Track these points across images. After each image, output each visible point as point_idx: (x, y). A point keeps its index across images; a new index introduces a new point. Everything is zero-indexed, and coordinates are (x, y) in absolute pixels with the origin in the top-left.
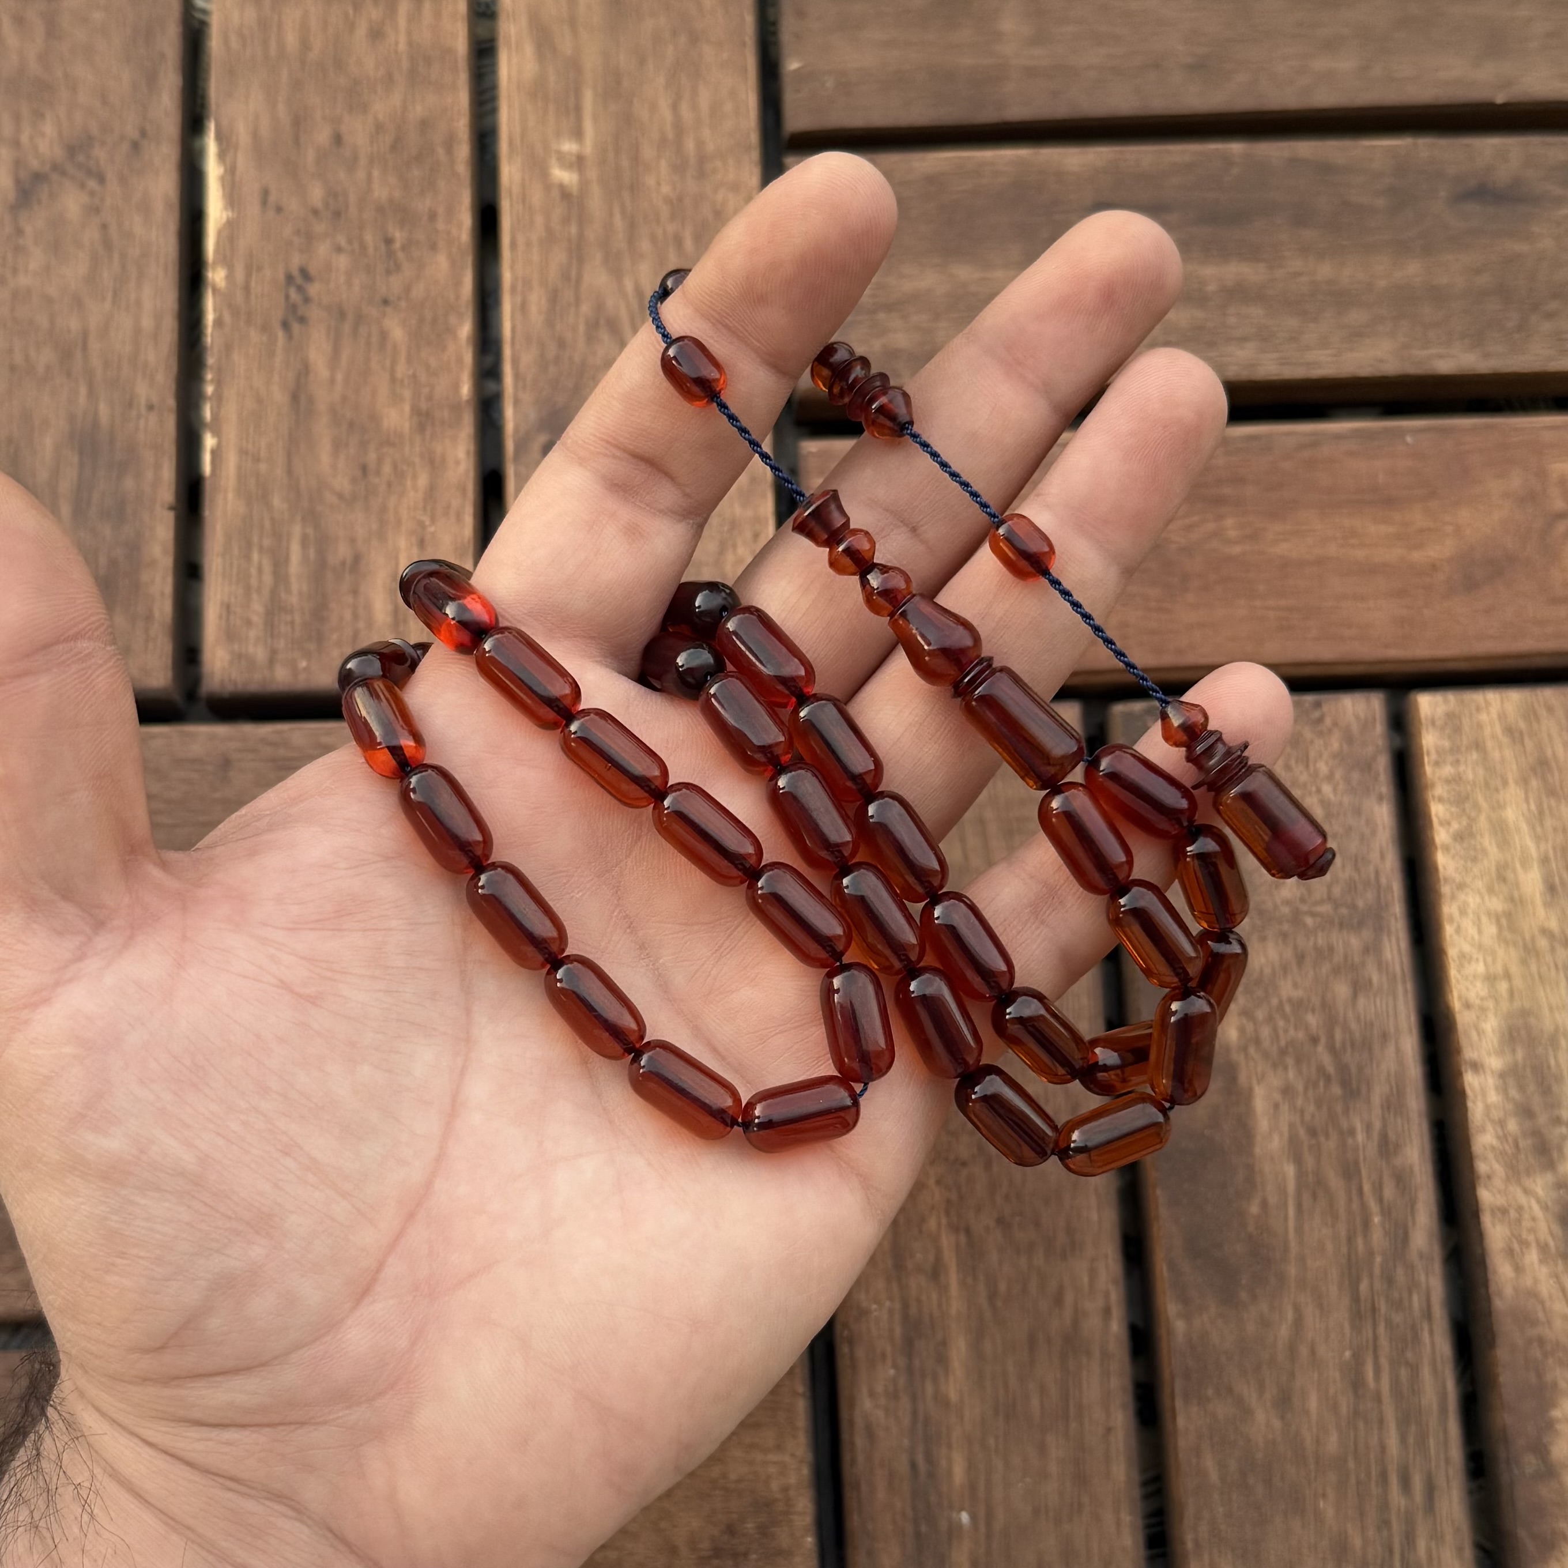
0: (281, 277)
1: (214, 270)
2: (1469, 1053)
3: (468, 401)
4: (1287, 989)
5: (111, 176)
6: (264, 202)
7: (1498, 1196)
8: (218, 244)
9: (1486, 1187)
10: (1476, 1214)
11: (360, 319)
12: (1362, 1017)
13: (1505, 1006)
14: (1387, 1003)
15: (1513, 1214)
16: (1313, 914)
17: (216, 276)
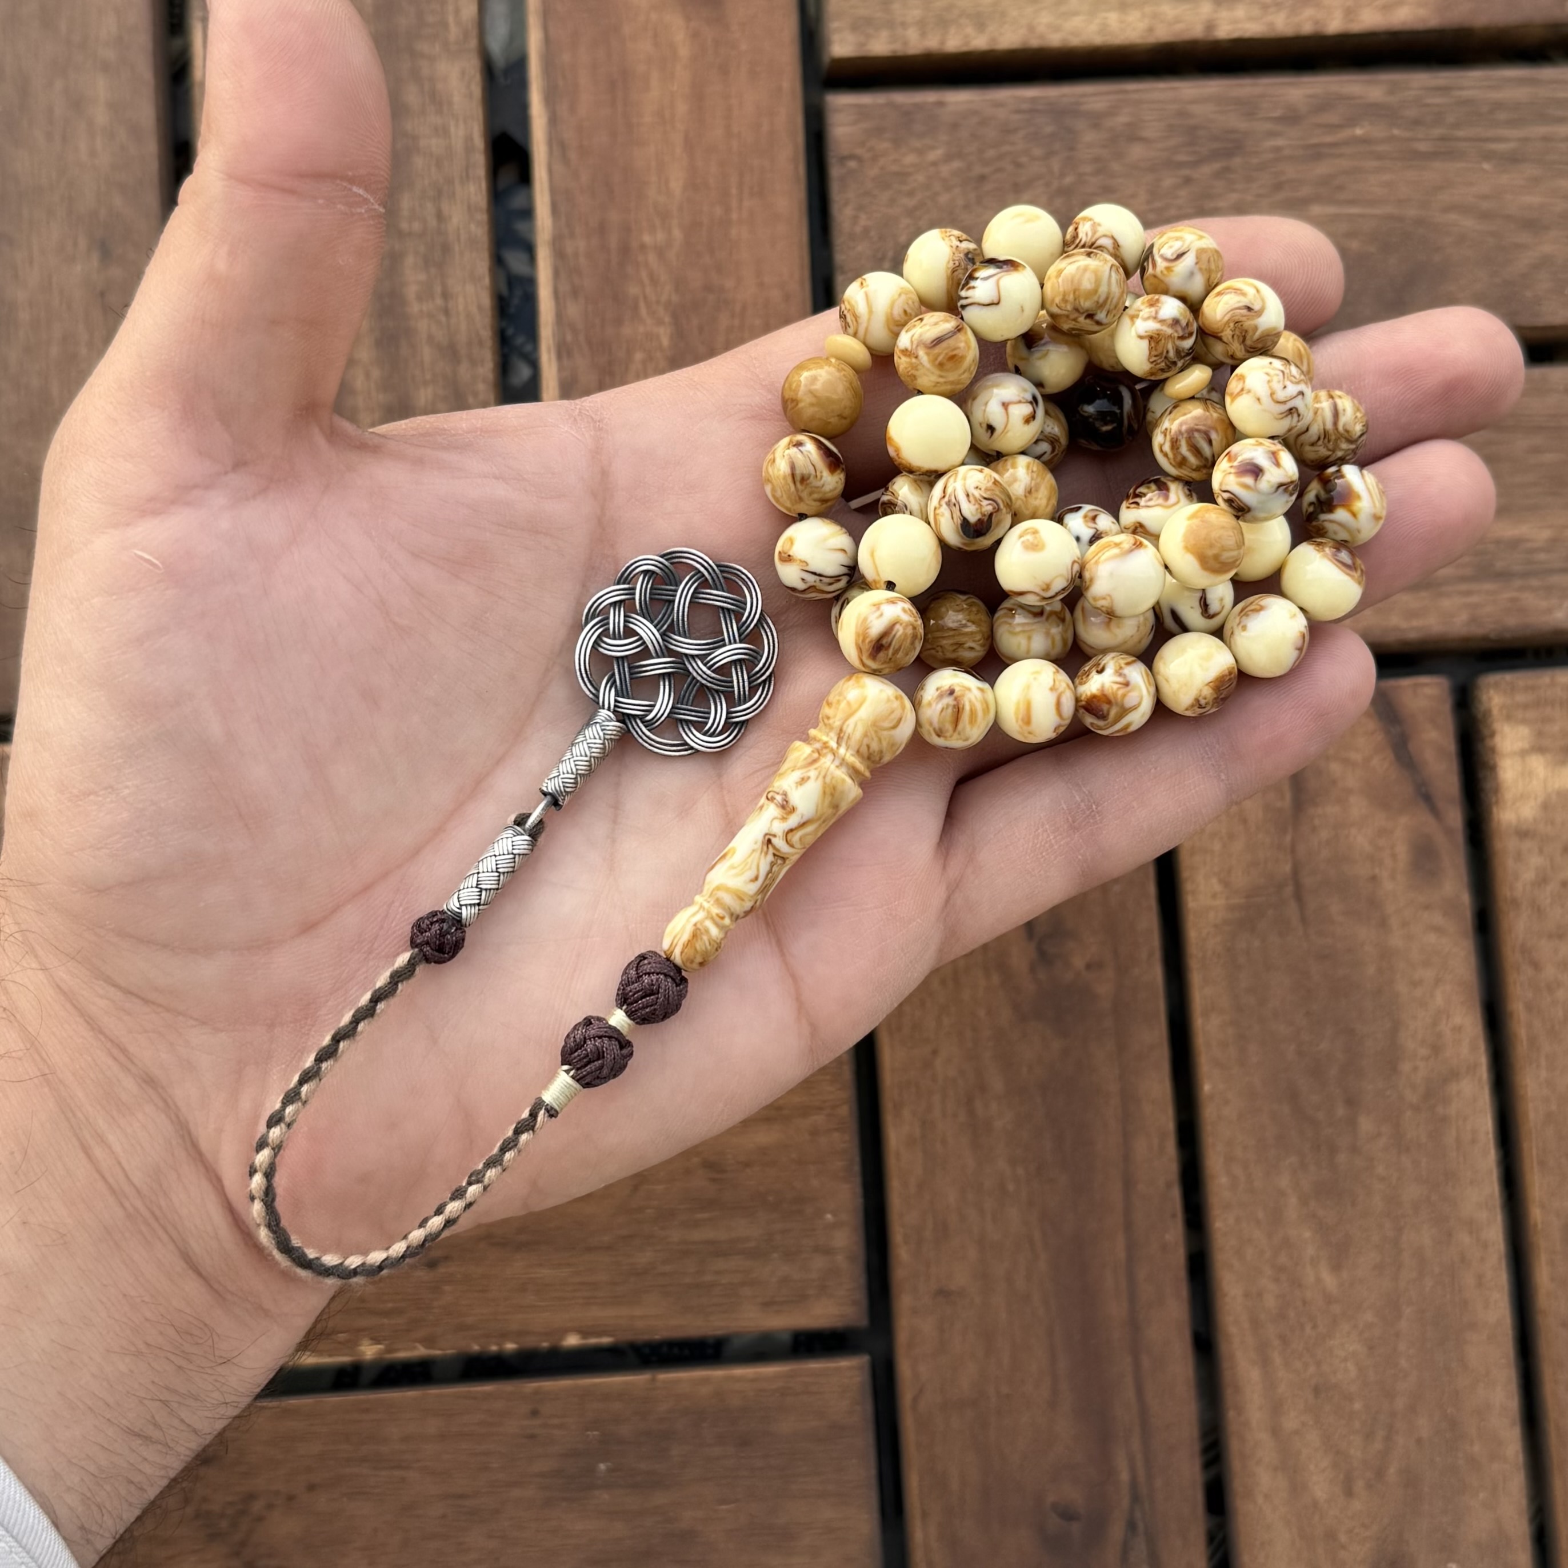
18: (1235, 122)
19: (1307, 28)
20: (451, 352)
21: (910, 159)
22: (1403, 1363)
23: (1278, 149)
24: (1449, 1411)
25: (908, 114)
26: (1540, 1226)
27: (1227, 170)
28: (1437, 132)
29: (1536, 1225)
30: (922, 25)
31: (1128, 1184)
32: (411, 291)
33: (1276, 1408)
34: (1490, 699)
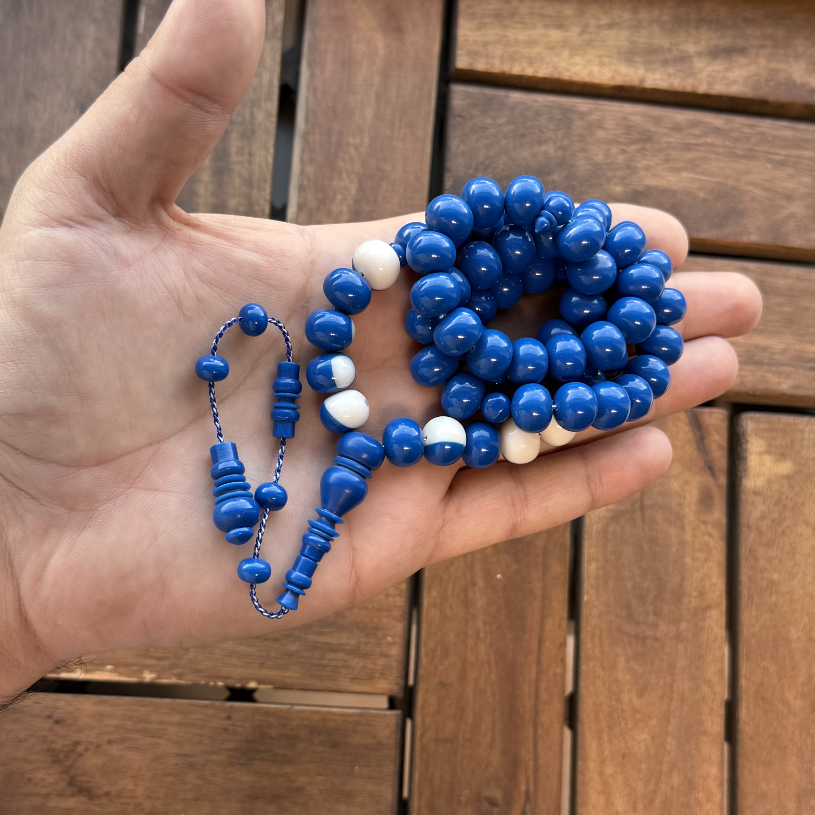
18: (651, 127)
19: (689, 89)
20: (249, 183)
21: (489, 121)
22: (668, 747)
23: (669, 143)
24: (689, 775)
25: (490, 99)
26: (744, 688)
27: (643, 149)
28: (747, 146)
29: (742, 687)
30: (502, 58)
31: (541, 642)
32: (233, 150)
33: (602, 763)
34: (747, 425)
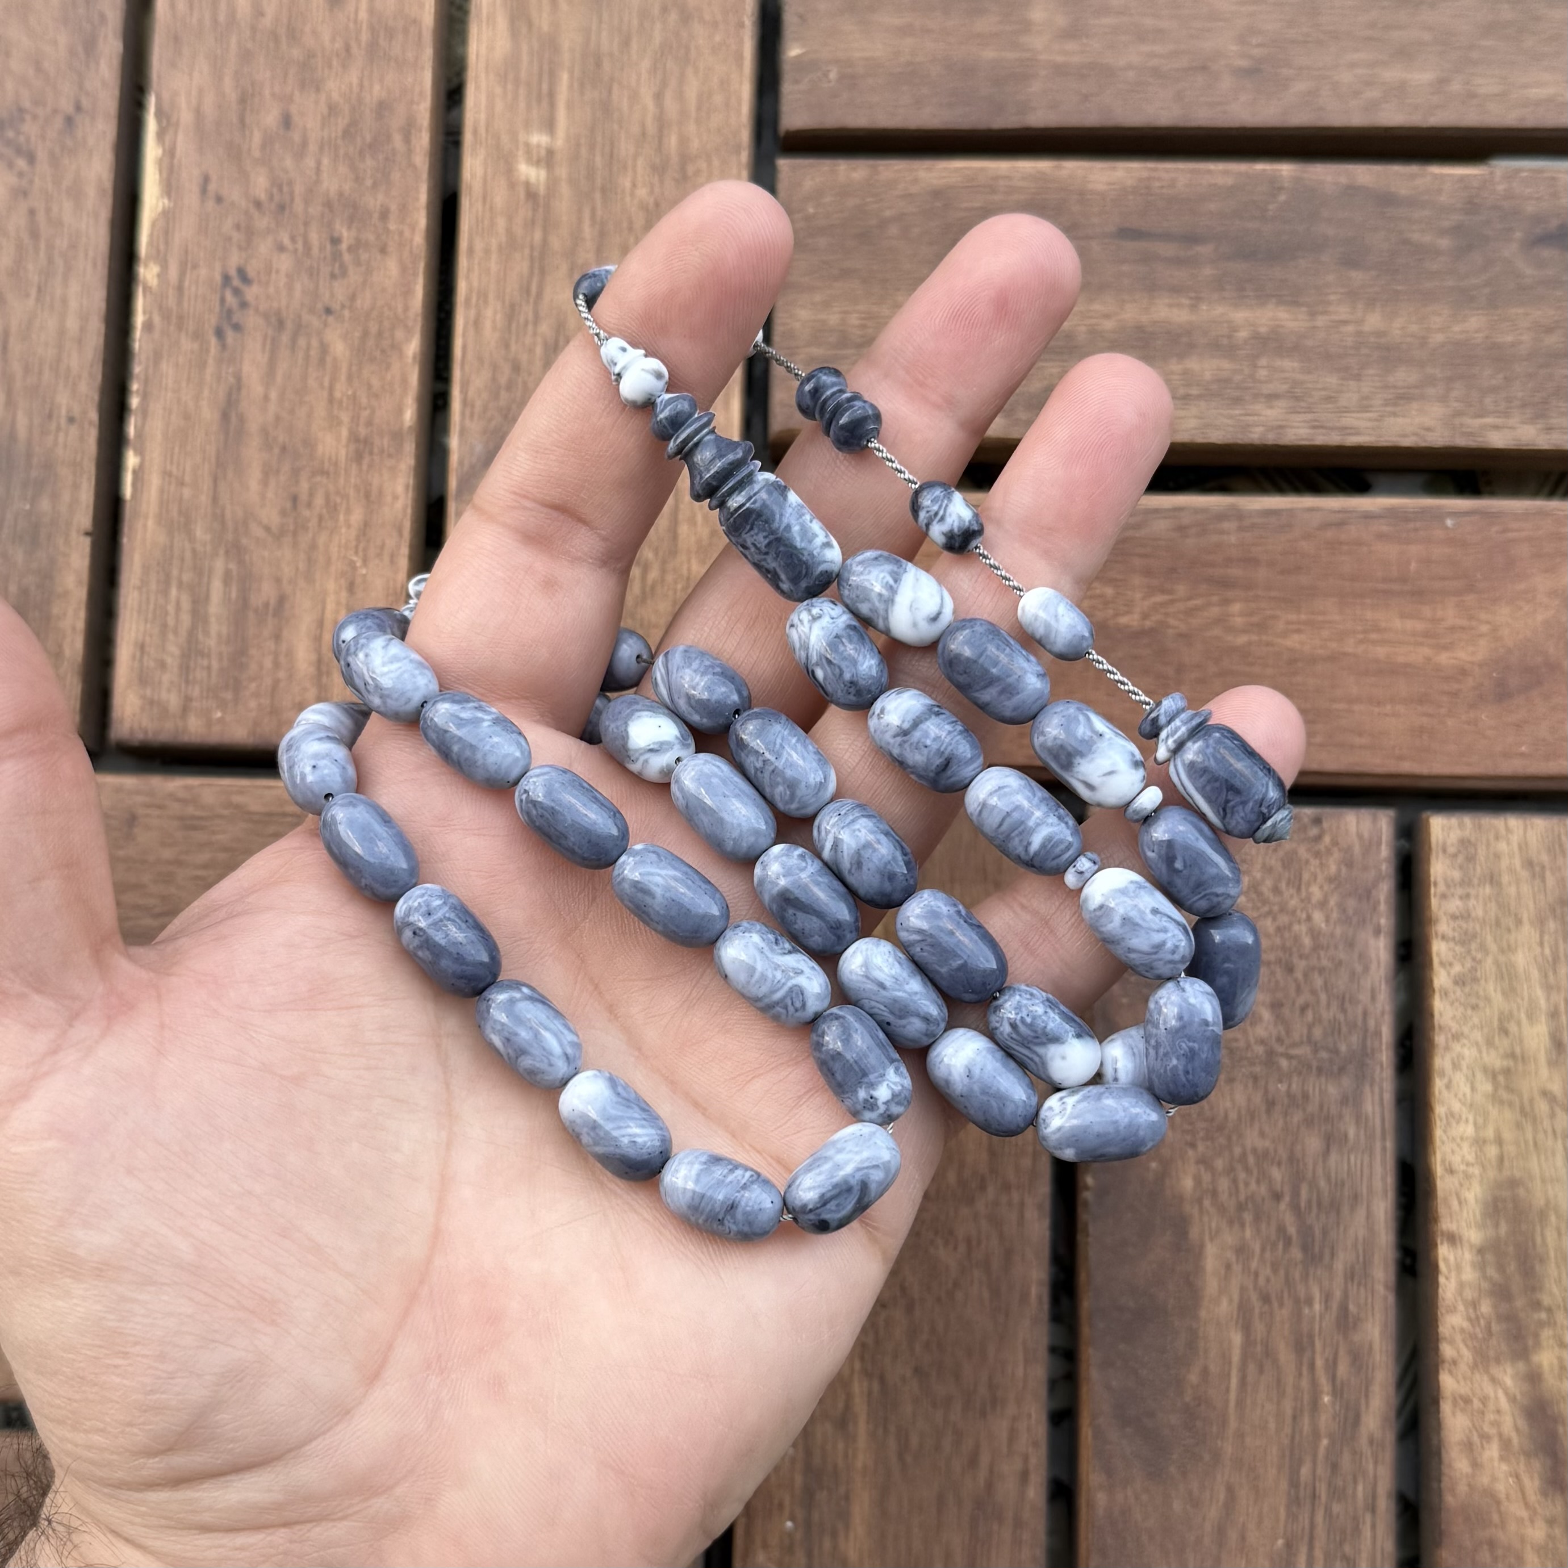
0: (218, 278)
1: (146, 266)
2: (1446, 1224)
3: (410, 427)
4: (1252, 1139)
5: (42, 155)
6: (204, 191)
7: (1462, 1383)
8: (151, 236)
9: (1450, 1372)
10: (1436, 1401)
11: (299, 328)
12: (1333, 1175)
13: (1492, 1174)
14: (1362, 1165)
15: (1476, 1404)
16: (1290, 1057)
17: (147, 273)
